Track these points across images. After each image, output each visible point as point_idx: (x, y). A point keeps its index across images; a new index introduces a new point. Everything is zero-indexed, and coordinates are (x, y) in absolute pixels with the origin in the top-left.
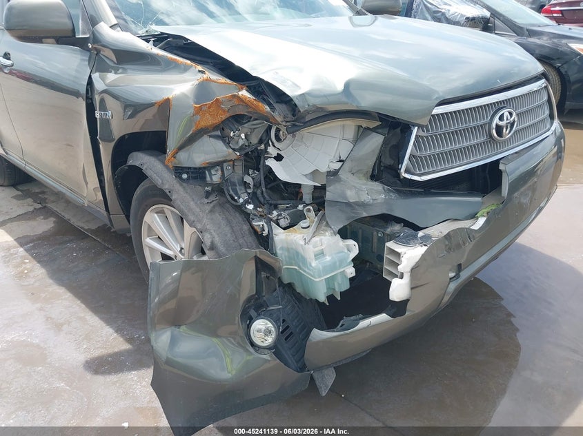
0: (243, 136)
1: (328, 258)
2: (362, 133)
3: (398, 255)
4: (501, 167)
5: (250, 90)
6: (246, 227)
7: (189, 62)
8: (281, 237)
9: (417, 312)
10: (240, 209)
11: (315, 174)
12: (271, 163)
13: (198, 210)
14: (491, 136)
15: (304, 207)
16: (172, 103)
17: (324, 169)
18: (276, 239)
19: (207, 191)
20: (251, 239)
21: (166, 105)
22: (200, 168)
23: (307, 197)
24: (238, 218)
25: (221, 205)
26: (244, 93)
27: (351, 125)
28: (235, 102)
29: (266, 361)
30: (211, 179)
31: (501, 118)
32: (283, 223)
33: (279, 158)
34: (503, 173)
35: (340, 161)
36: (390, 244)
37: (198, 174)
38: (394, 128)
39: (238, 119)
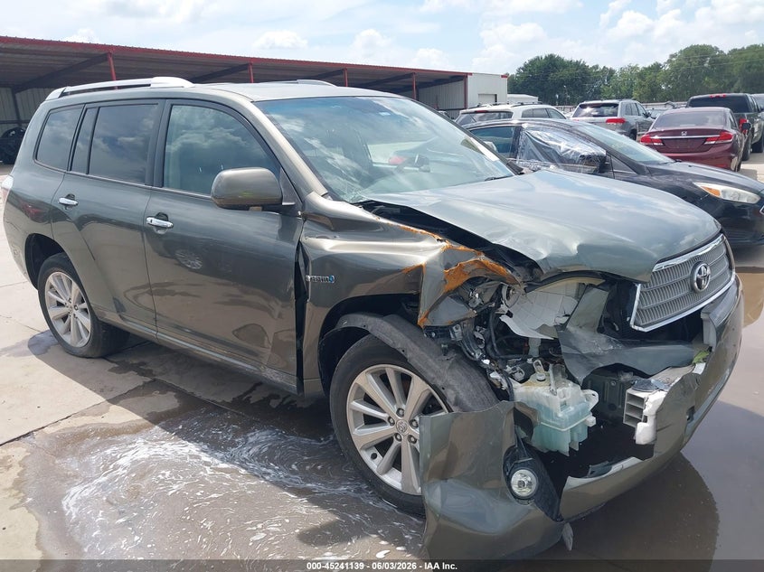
0: (477, 295)
1: (572, 409)
2: (583, 290)
3: (641, 400)
4: (703, 316)
5: (488, 254)
6: (483, 382)
7: (424, 231)
8: (520, 390)
9: (664, 452)
10: (477, 365)
11: (542, 329)
12: (505, 319)
13: (437, 367)
14: (693, 289)
15: (533, 361)
16: (424, 270)
17: (551, 324)
18: (516, 392)
19: (445, 349)
20: (490, 395)
21: (419, 270)
22: (445, 327)
23: (534, 350)
24: (475, 373)
25: (457, 361)
26: (483, 258)
27: (573, 283)
28: (476, 266)
29: (530, 511)
30: (454, 335)
31: (700, 272)
32: (519, 376)
33: (510, 314)
34: (704, 323)
35: (566, 316)
36: (630, 391)
37: (444, 332)
38: (613, 285)
39: (474, 282)
